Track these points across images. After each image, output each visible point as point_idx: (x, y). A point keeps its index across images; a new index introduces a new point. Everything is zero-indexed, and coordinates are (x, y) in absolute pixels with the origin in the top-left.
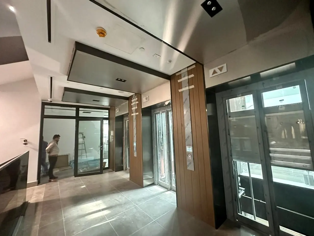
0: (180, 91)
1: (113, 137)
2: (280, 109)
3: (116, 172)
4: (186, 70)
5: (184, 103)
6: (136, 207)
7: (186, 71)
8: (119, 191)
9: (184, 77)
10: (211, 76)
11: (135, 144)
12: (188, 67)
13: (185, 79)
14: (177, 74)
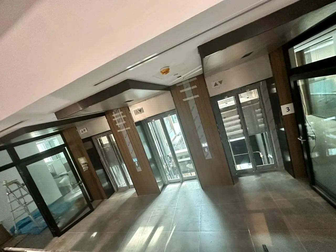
0: (184, 100)
1: (86, 165)
2: (248, 103)
3: (108, 199)
4: (188, 81)
5: (192, 110)
6: (176, 208)
7: (188, 83)
8: (144, 210)
9: (187, 88)
10: (213, 87)
11: (135, 160)
12: (189, 79)
13: (188, 89)
14: (178, 85)
